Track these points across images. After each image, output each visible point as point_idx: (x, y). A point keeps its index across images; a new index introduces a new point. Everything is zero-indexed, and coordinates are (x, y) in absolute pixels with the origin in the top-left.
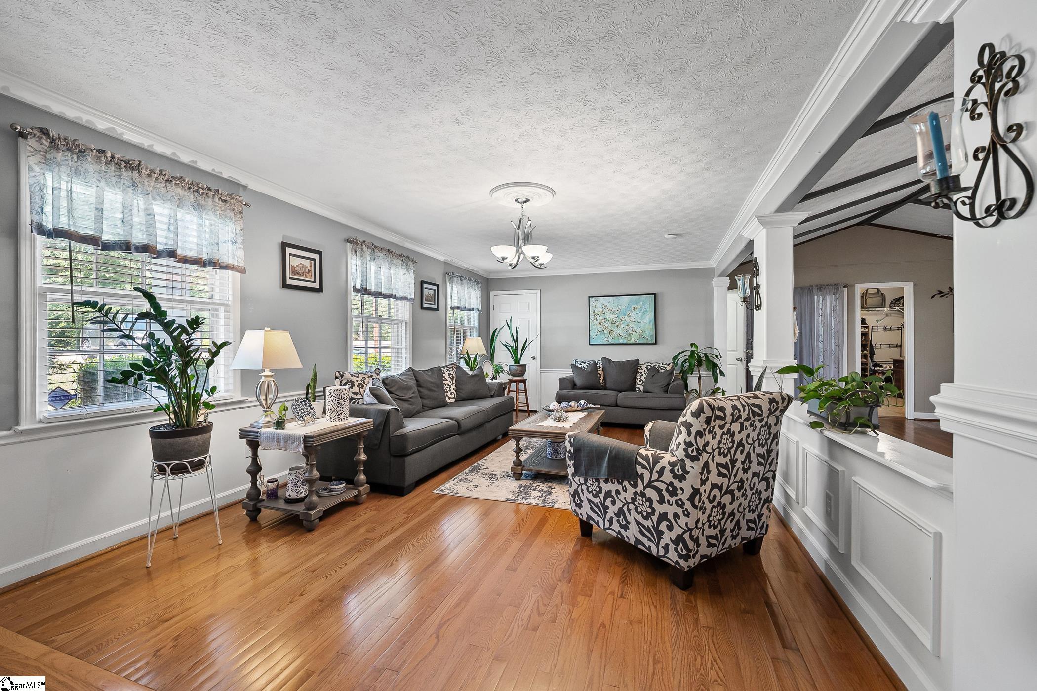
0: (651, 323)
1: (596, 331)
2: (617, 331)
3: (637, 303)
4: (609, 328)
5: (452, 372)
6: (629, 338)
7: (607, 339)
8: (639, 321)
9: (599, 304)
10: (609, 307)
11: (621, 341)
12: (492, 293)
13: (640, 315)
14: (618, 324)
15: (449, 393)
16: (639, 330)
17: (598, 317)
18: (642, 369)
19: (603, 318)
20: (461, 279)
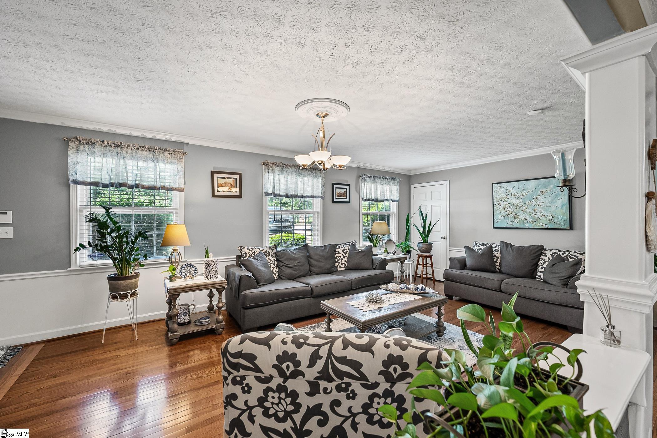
0: (564, 207)
1: (500, 216)
2: (522, 216)
3: (546, 187)
4: (514, 213)
5: (346, 248)
6: (536, 223)
7: (511, 223)
8: (548, 205)
9: (502, 190)
10: (513, 192)
11: (527, 225)
12: (413, 186)
13: (549, 199)
14: (523, 208)
15: (341, 263)
16: (548, 215)
17: (501, 202)
18: (546, 256)
19: (507, 203)
20: (374, 178)
